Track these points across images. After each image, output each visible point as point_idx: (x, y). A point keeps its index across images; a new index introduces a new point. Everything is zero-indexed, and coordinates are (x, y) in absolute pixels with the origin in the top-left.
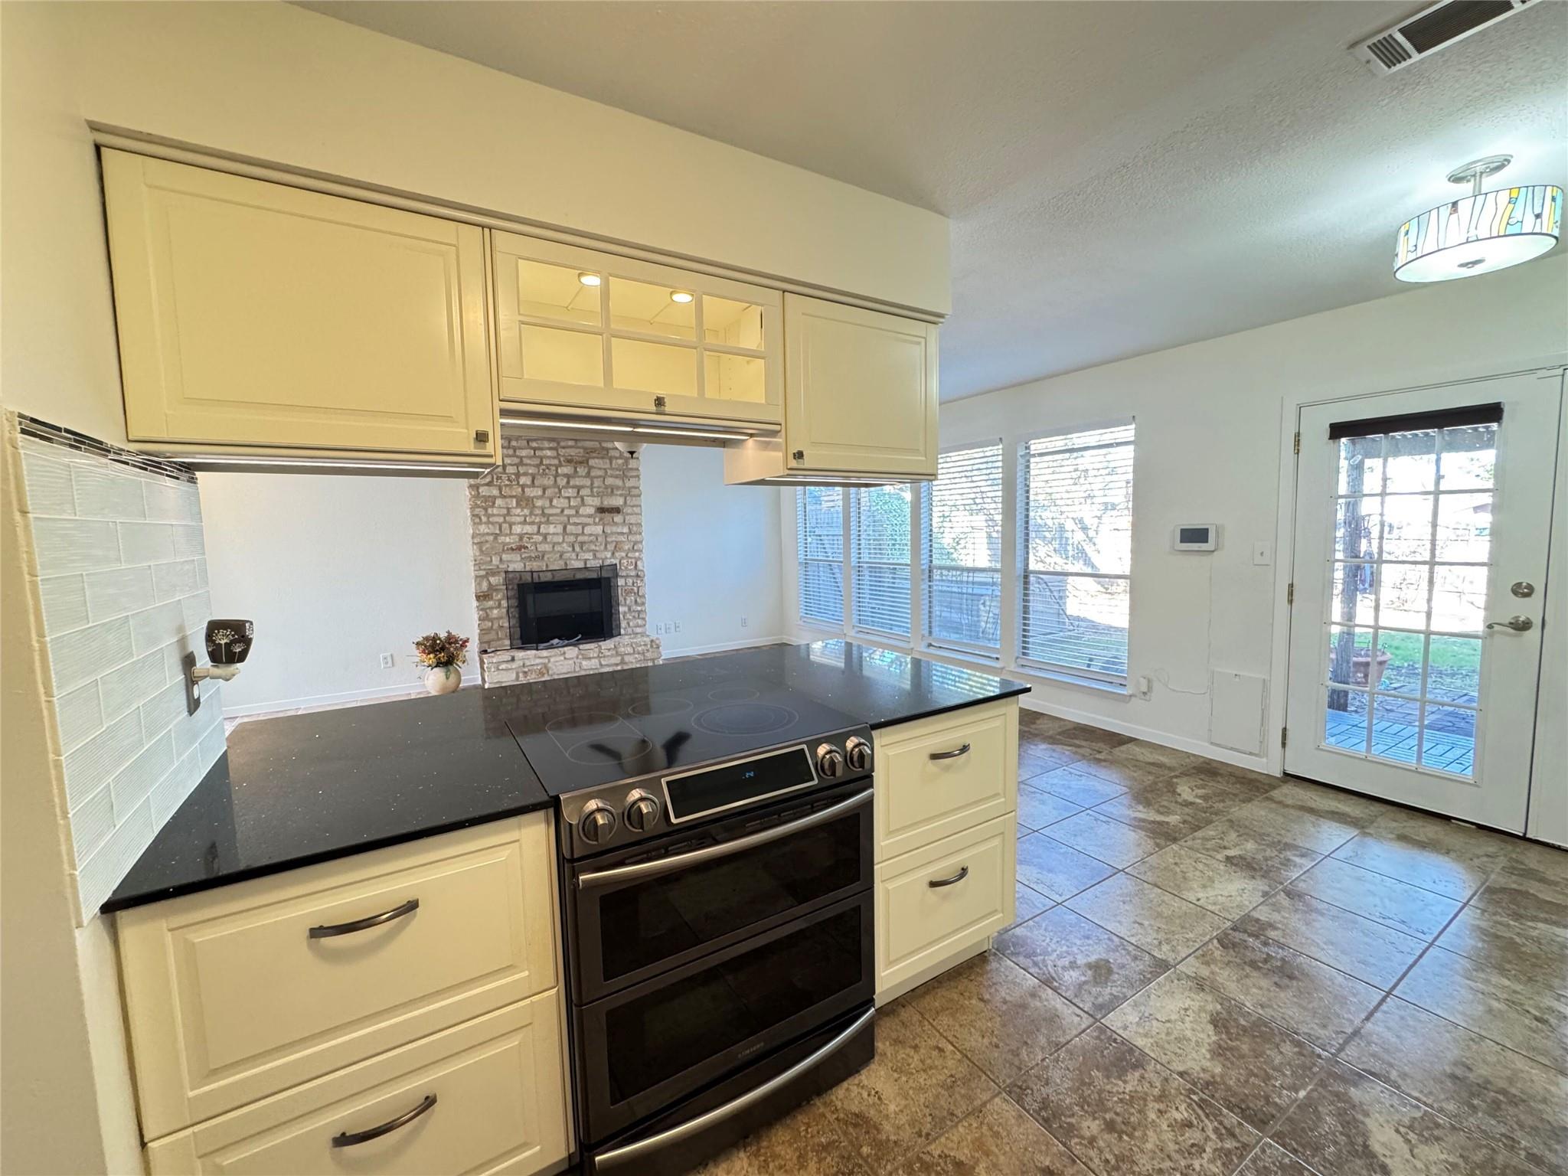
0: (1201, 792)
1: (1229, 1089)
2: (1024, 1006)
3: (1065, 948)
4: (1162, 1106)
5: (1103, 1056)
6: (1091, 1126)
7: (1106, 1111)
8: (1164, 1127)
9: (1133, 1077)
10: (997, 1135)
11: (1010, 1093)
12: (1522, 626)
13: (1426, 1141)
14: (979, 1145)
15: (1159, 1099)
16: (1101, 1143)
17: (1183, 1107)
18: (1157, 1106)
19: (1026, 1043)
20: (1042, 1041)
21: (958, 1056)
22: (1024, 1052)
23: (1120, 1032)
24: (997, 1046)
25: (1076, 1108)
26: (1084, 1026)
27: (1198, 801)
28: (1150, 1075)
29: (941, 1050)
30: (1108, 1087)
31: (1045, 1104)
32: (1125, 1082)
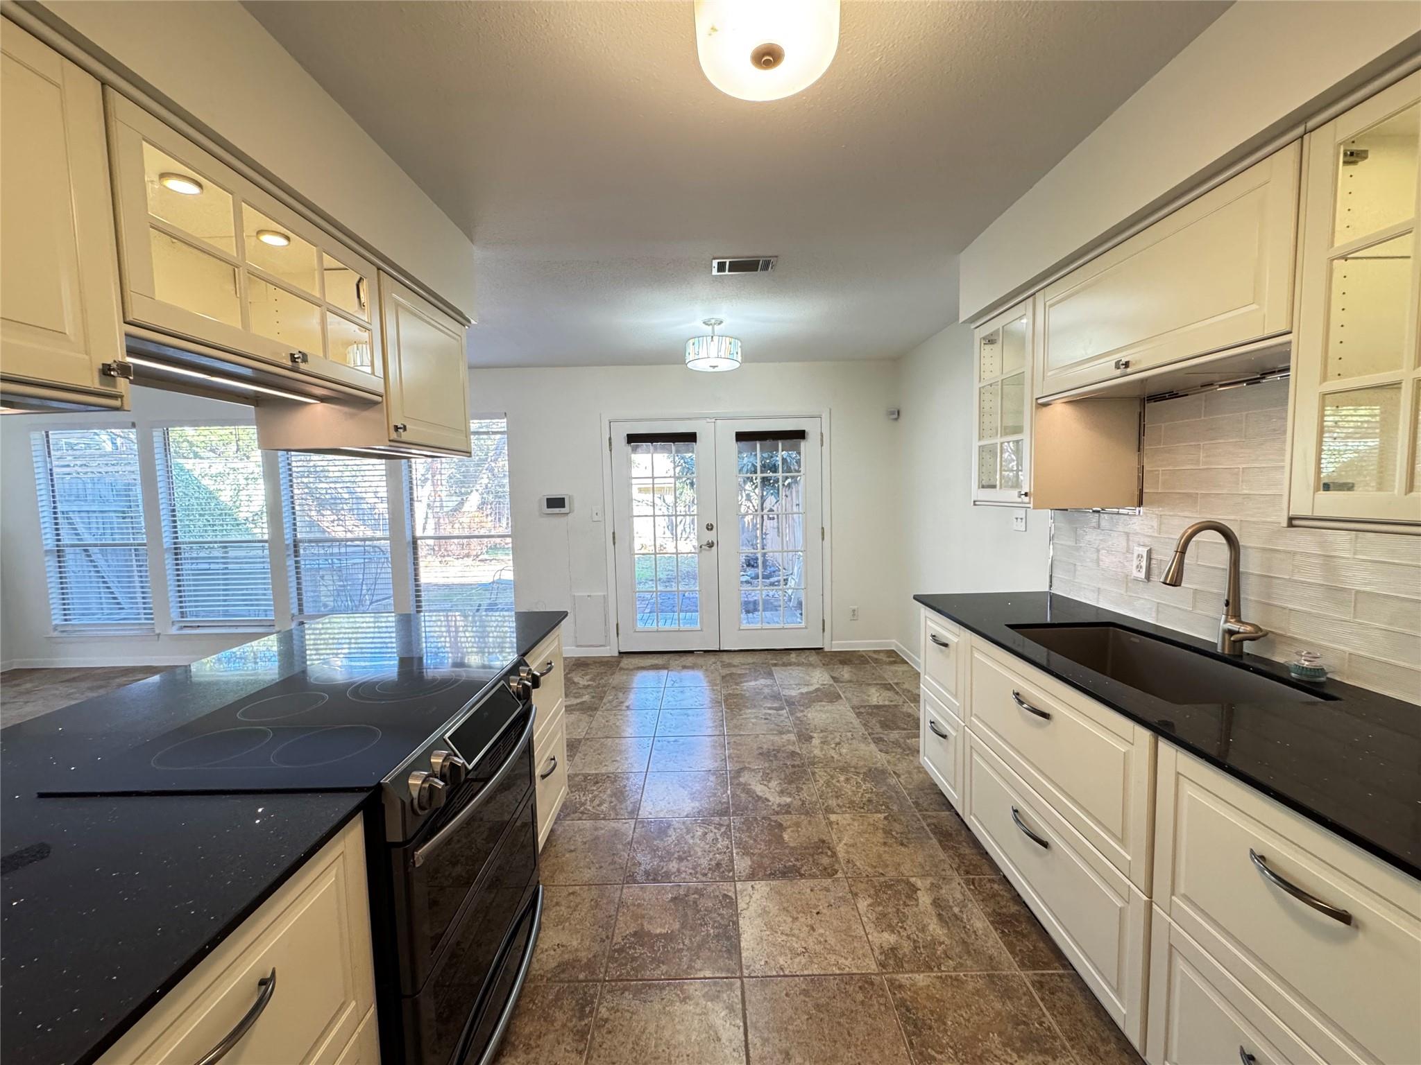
0: (588, 677)
1: (706, 809)
2: (597, 838)
3: (590, 796)
4: (691, 834)
5: (652, 833)
6: (673, 866)
7: (673, 854)
8: (699, 842)
9: (671, 832)
10: (639, 905)
11: (628, 883)
12: (711, 545)
13: (769, 782)
14: (636, 917)
15: (688, 832)
16: (683, 869)
17: (698, 829)
18: (689, 836)
19: (614, 854)
20: (620, 846)
21: (586, 888)
22: (616, 859)
23: (650, 816)
24: (601, 867)
25: (662, 863)
26: (633, 826)
27: (590, 683)
28: (677, 825)
29: (573, 893)
30: (666, 844)
31: (647, 873)
32: (670, 836)
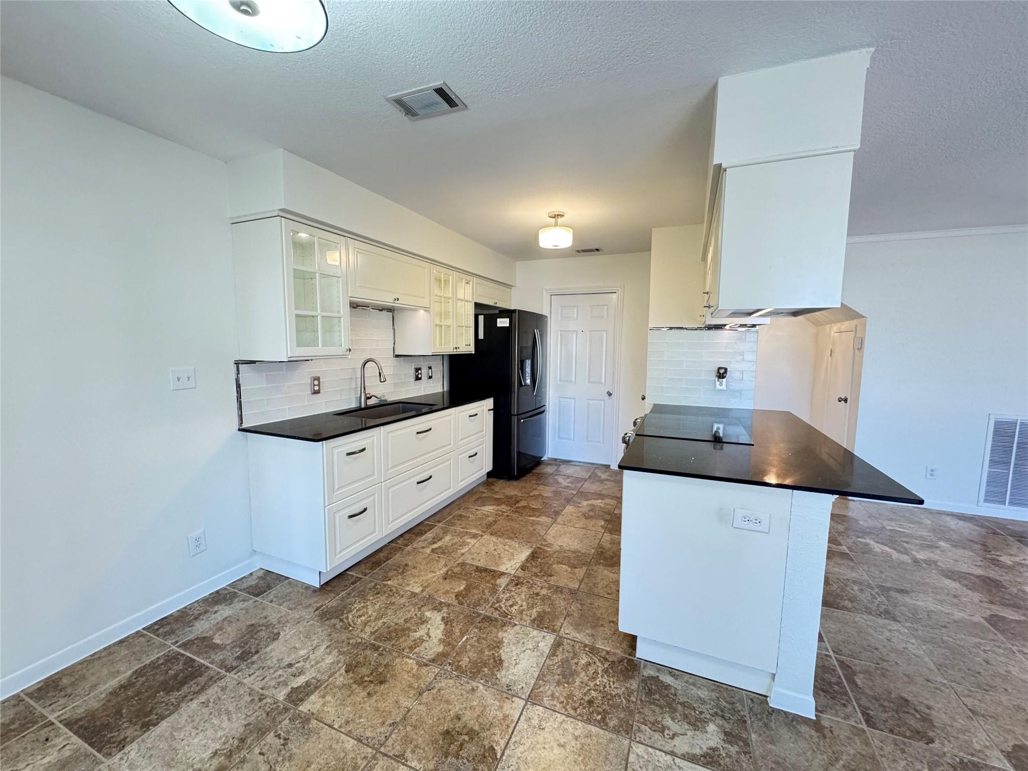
2: (593, 627)
4: (521, 608)
5: (549, 618)
6: (544, 592)
7: (540, 599)
8: (519, 602)
9: (534, 614)
10: (571, 578)
11: (575, 590)
14: (574, 574)
15: (523, 611)
16: (539, 588)
18: (523, 608)
19: (581, 610)
20: (576, 615)
21: (600, 594)
22: (579, 607)
23: (546, 634)
24: (591, 604)
25: (551, 595)
26: (562, 629)
28: (528, 619)
29: (608, 594)
30: (542, 607)
31: (561, 592)
32: (537, 611)
